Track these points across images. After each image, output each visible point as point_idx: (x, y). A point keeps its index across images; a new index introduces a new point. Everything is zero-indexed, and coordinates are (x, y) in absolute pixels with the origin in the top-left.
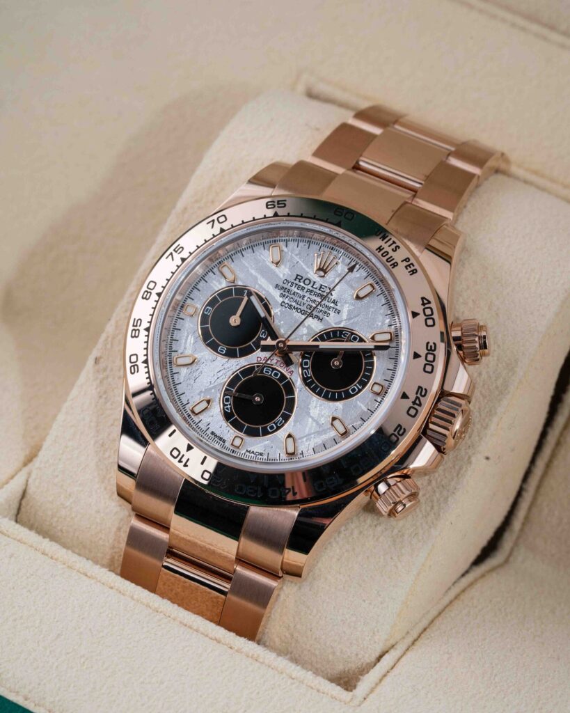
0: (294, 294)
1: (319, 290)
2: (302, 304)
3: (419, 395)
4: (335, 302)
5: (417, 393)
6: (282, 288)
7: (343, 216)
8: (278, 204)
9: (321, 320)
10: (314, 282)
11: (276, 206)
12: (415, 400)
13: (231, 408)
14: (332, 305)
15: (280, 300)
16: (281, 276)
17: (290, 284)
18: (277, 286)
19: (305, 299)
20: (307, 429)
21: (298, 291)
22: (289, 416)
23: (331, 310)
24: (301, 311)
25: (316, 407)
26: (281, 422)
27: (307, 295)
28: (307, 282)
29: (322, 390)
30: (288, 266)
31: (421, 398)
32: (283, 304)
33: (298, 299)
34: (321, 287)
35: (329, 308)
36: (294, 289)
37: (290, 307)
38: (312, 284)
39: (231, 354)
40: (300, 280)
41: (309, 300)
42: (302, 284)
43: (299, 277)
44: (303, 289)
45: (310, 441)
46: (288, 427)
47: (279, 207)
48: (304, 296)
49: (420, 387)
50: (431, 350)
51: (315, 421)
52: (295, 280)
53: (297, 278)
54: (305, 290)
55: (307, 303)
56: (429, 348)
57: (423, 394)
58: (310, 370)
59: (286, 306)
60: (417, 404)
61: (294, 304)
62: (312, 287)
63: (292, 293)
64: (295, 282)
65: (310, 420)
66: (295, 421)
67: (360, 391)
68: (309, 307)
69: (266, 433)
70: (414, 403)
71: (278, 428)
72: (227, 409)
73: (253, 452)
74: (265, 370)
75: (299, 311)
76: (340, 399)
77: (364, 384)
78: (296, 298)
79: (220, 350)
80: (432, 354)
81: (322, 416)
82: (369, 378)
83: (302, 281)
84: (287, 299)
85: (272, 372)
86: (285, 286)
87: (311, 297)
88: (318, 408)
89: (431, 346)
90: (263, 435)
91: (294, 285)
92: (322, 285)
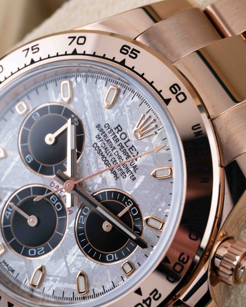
0: (108, 141)
1: (129, 149)
2: (109, 154)
3: (152, 297)
4: (135, 167)
5: (151, 294)
6: (102, 130)
7: (175, 95)
8: (132, 52)
9: (117, 178)
10: (129, 140)
11: (129, 53)
12: (147, 300)
13: (10, 215)
14: (132, 169)
15: (95, 140)
16: (107, 118)
17: (109, 130)
18: (98, 126)
19: (115, 151)
20: (58, 271)
21: (112, 141)
22: (50, 250)
23: (129, 173)
24: (105, 161)
25: (74, 255)
26: (42, 252)
27: (118, 148)
28: (123, 136)
29: (86, 242)
30: (116, 112)
31: (153, 300)
32: (95, 145)
33: (109, 148)
34: (131, 148)
35: (128, 170)
36: (110, 137)
37: (100, 152)
38: (127, 139)
39: (34, 166)
40: (119, 131)
41: (116, 153)
42: (118, 136)
43: (119, 128)
44: (117, 141)
45: (55, 282)
46: (45, 259)
47: (130, 56)
48: (114, 148)
49: (156, 290)
50: (182, 261)
51: (67, 267)
52: (115, 129)
53: (117, 127)
54: (118, 143)
55: (114, 156)
56: (181, 259)
57: (156, 297)
58: (86, 219)
59: (97, 149)
60: (146, 304)
61: (103, 150)
62: (125, 143)
63: (107, 139)
64: (114, 131)
65: (64, 263)
66: (52, 258)
67: (115, 260)
68: (113, 160)
69: (25, 254)
70: (144, 301)
71: (37, 256)
72: (8, 214)
73: (7, 265)
74: (52, 197)
75: (104, 159)
76: (96, 258)
77: (121, 257)
78: (107, 146)
79: (28, 159)
80: (181, 265)
81: (75, 266)
82: (127, 254)
83: (120, 133)
84: (100, 143)
85: (57, 202)
86: (105, 130)
87: (120, 152)
88: (75, 257)
89: (184, 258)
90: (23, 254)
91: (112, 133)
92: (133, 146)
